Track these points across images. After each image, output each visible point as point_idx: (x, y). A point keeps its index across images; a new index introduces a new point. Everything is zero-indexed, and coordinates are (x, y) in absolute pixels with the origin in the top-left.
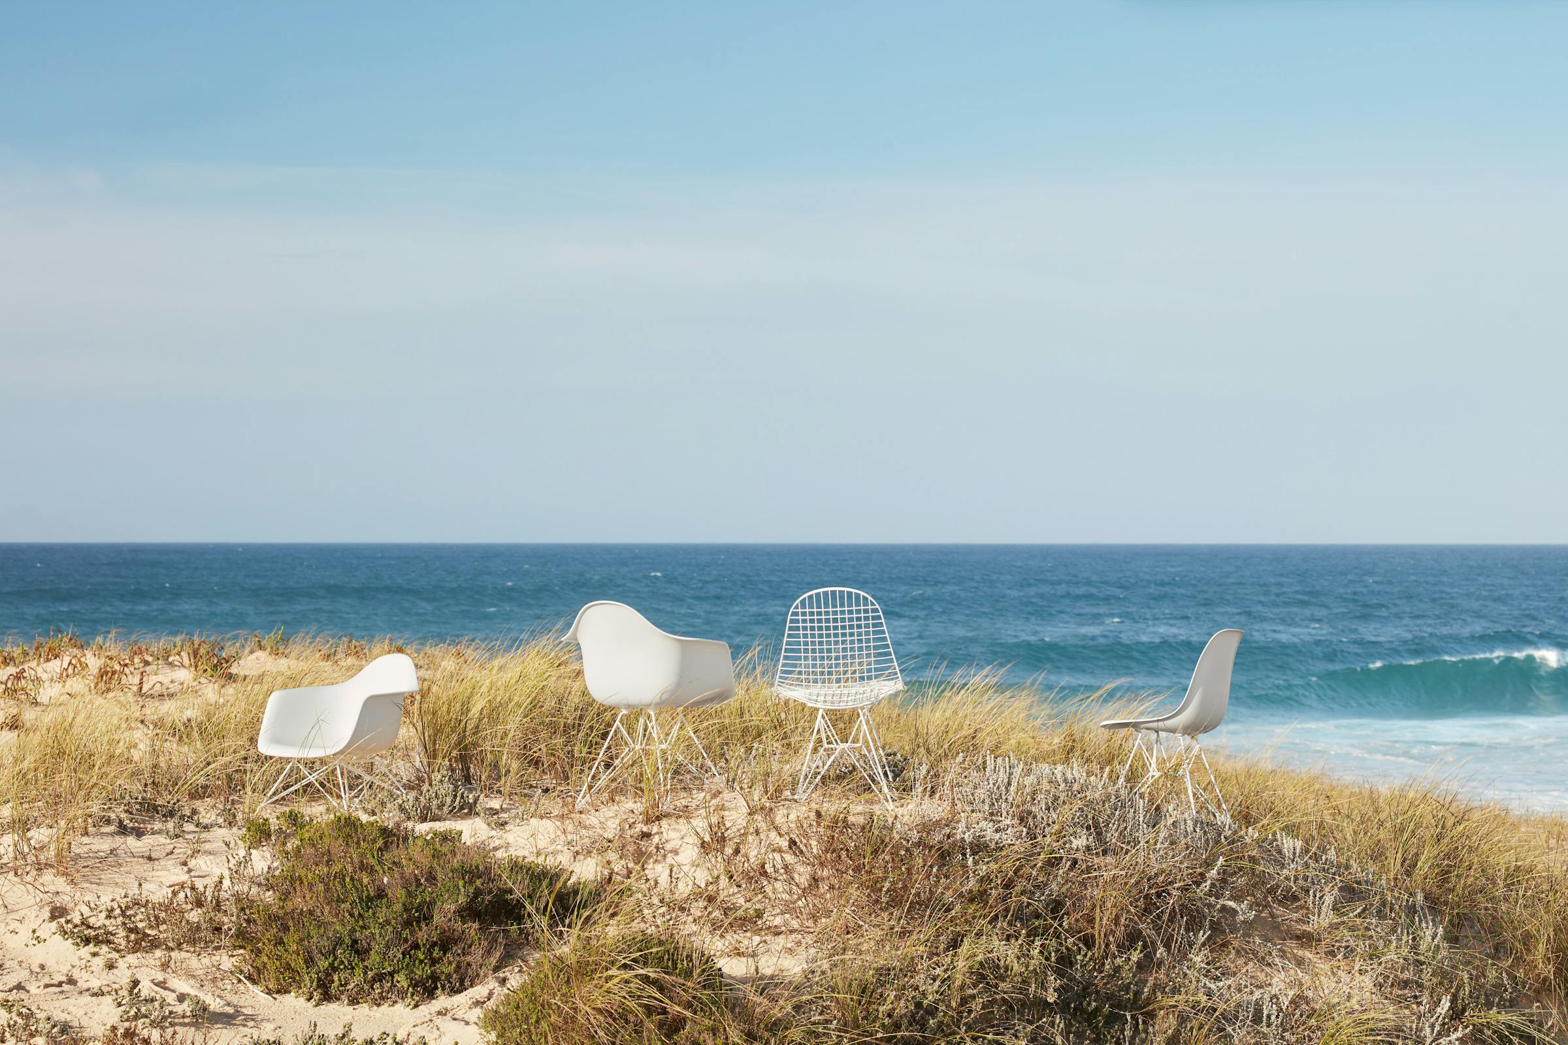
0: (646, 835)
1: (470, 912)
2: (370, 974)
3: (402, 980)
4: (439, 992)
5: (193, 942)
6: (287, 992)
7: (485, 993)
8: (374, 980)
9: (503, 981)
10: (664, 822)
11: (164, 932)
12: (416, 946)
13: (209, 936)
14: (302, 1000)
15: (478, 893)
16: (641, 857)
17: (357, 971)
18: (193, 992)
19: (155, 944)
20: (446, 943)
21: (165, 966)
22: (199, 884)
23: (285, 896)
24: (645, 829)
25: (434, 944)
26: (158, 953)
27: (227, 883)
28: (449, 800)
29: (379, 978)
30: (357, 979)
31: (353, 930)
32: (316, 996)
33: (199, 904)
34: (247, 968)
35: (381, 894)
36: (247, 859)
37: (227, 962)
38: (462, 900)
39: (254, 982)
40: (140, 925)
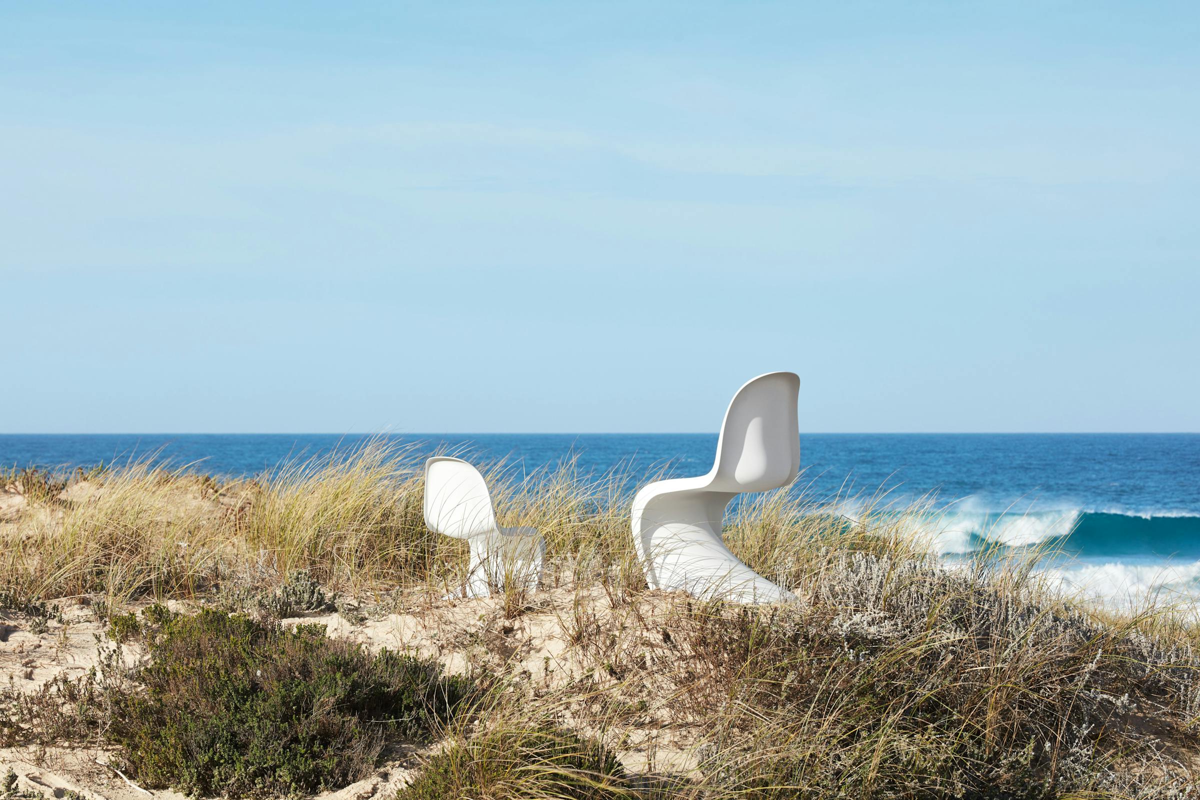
0: (508, 631)
1: (346, 705)
2: (251, 769)
3: (284, 774)
4: (322, 786)
5: (68, 736)
6: (165, 787)
7: (369, 788)
8: (255, 775)
9: (385, 777)
10: (525, 618)
11: (37, 727)
12: (296, 740)
13: (83, 729)
14: (181, 795)
15: (355, 686)
16: (506, 652)
17: (238, 766)
18: (70, 787)
19: (28, 739)
20: (326, 736)
21: (40, 761)
22: (72, 677)
23: (159, 689)
24: (507, 624)
25: (313, 738)
26: (32, 748)
27: (99, 675)
28: (306, 596)
29: (261, 773)
30: (239, 773)
31: (231, 724)
32: (196, 791)
33: (73, 698)
34: (124, 763)
35: (255, 688)
36: (118, 652)
37: (103, 758)
38: (341, 693)
39: (131, 777)
40: (14, 719)
